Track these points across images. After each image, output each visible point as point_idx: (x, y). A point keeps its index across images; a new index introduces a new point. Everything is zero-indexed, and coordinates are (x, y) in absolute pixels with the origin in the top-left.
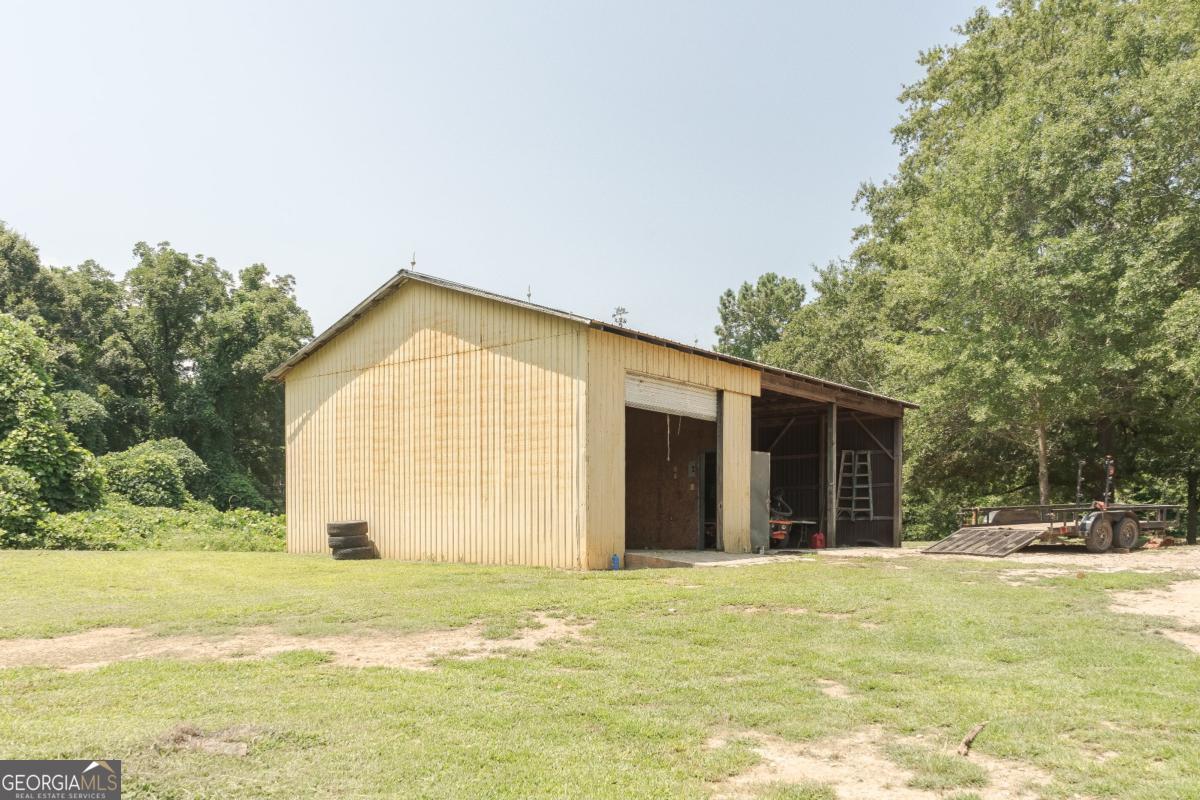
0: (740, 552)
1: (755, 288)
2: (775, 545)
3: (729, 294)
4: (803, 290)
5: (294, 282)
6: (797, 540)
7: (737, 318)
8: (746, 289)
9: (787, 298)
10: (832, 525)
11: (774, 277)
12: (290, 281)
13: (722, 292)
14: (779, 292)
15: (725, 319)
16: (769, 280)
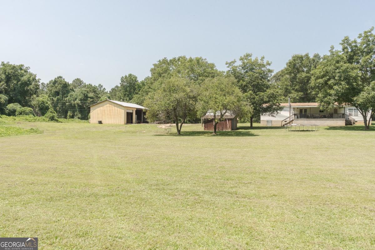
0: (134, 124)
1: (127, 77)
2: (137, 123)
3: (123, 77)
4: (137, 77)
5: (30, 68)
6: (139, 123)
7: (124, 82)
8: (126, 76)
9: (134, 79)
10: (142, 121)
11: (131, 74)
12: (29, 68)
13: (121, 77)
14: (132, 77)
15: (122, 82)
16: (130, 75)
